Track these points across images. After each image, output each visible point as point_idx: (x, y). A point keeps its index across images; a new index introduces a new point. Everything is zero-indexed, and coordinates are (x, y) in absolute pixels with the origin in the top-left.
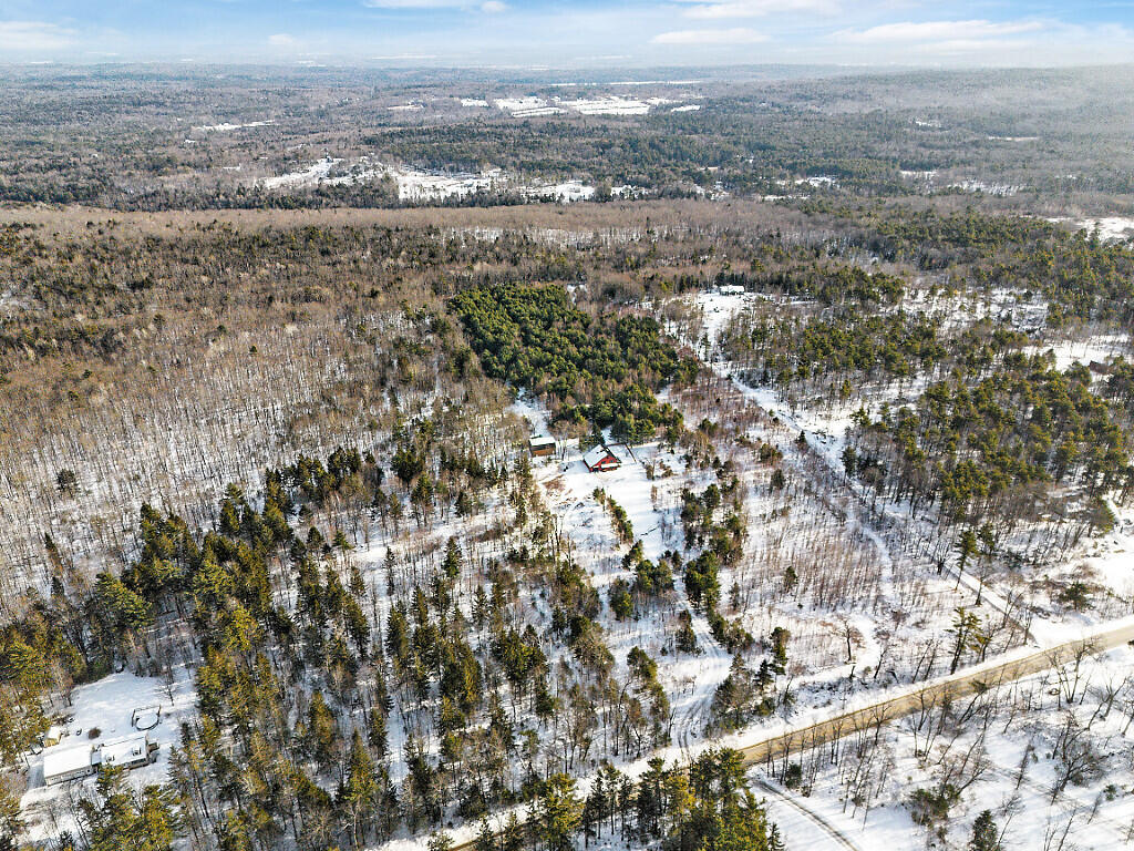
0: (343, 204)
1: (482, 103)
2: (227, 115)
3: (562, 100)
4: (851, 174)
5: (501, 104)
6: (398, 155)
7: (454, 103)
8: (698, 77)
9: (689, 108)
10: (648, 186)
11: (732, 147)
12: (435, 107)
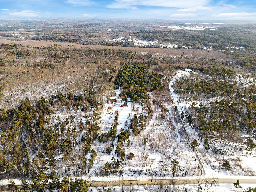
0: (121, 46)
1: (166, 27)
2: (111, 28)
3: (184, 27)
4: (249, 47)
5: (169, 27)
6: (137, 36)
7: (159, 27)
8: (223, 23)
9: (215, 29)
10: (192, 46)
11: (219, 39)
12: (154, 27)
